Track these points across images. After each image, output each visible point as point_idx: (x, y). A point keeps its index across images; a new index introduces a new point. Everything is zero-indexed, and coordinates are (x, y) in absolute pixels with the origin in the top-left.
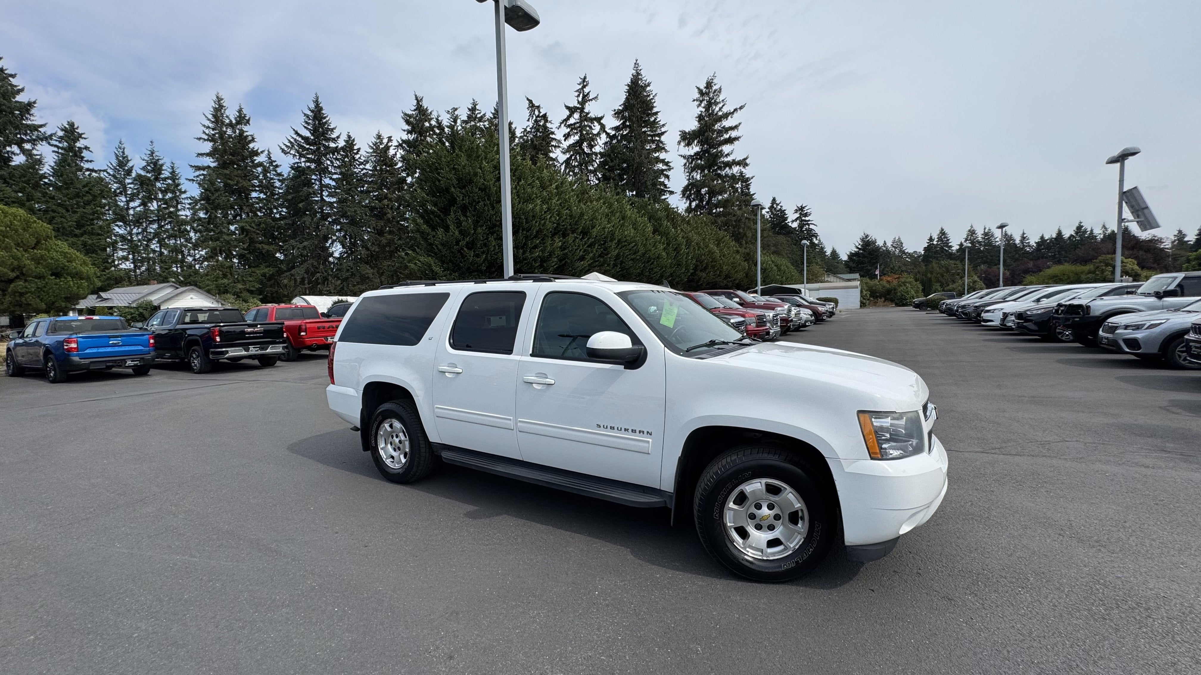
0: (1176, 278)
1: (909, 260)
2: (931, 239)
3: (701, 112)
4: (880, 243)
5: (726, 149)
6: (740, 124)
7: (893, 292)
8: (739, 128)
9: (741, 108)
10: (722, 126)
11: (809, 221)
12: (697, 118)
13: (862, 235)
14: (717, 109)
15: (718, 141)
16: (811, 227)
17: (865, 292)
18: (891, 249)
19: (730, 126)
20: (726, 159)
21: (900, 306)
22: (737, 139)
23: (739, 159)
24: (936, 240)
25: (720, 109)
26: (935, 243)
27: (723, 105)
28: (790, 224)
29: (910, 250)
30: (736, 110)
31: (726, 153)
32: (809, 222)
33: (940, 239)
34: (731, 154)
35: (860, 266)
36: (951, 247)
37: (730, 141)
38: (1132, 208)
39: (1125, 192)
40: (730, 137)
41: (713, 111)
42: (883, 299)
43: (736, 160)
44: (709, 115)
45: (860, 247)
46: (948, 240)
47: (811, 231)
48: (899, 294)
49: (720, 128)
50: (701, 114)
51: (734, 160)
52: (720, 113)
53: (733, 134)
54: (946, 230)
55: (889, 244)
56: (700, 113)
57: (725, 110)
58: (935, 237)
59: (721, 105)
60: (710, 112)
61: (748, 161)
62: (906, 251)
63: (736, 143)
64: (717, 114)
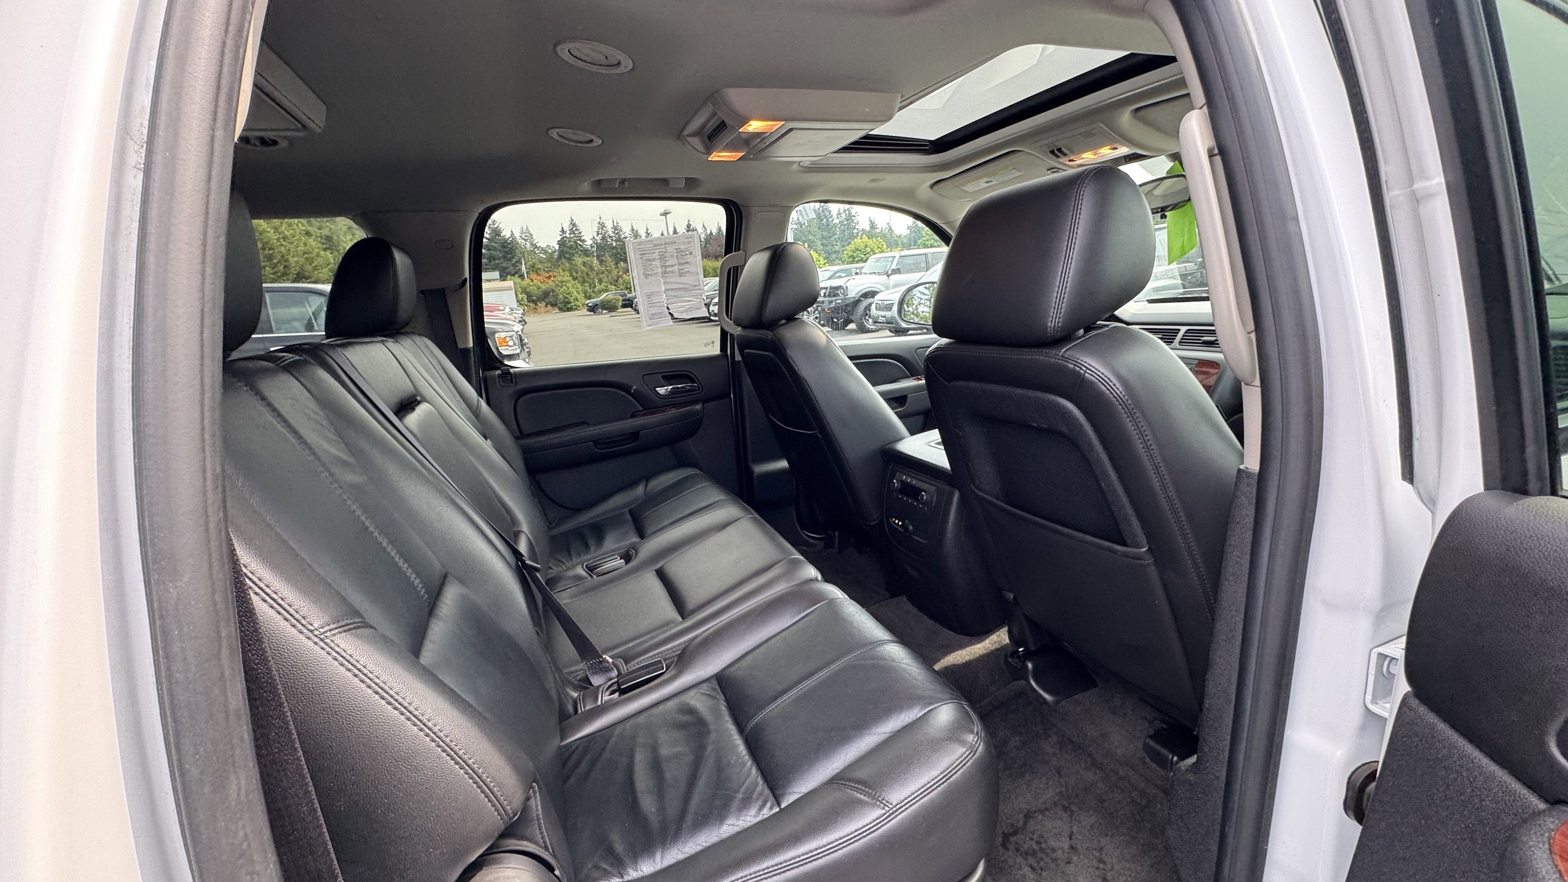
1: (544, 256)
2: (563, 231)
4: (507, 233)
7: (551, 294)
17: (520, 296)
18: (520, 241)
21: (565, 311)
24: (568, 232)
26: (568, 236)
29: (542, 244)
33: (572, 232)
35: (493, 263)
36: (583, 241)
42: (543, 304)
46: (580, 233)
48: (561, 296)
54: (576, 221)
55: (517, 235)
58: (566, 228)
62: (538, 245)
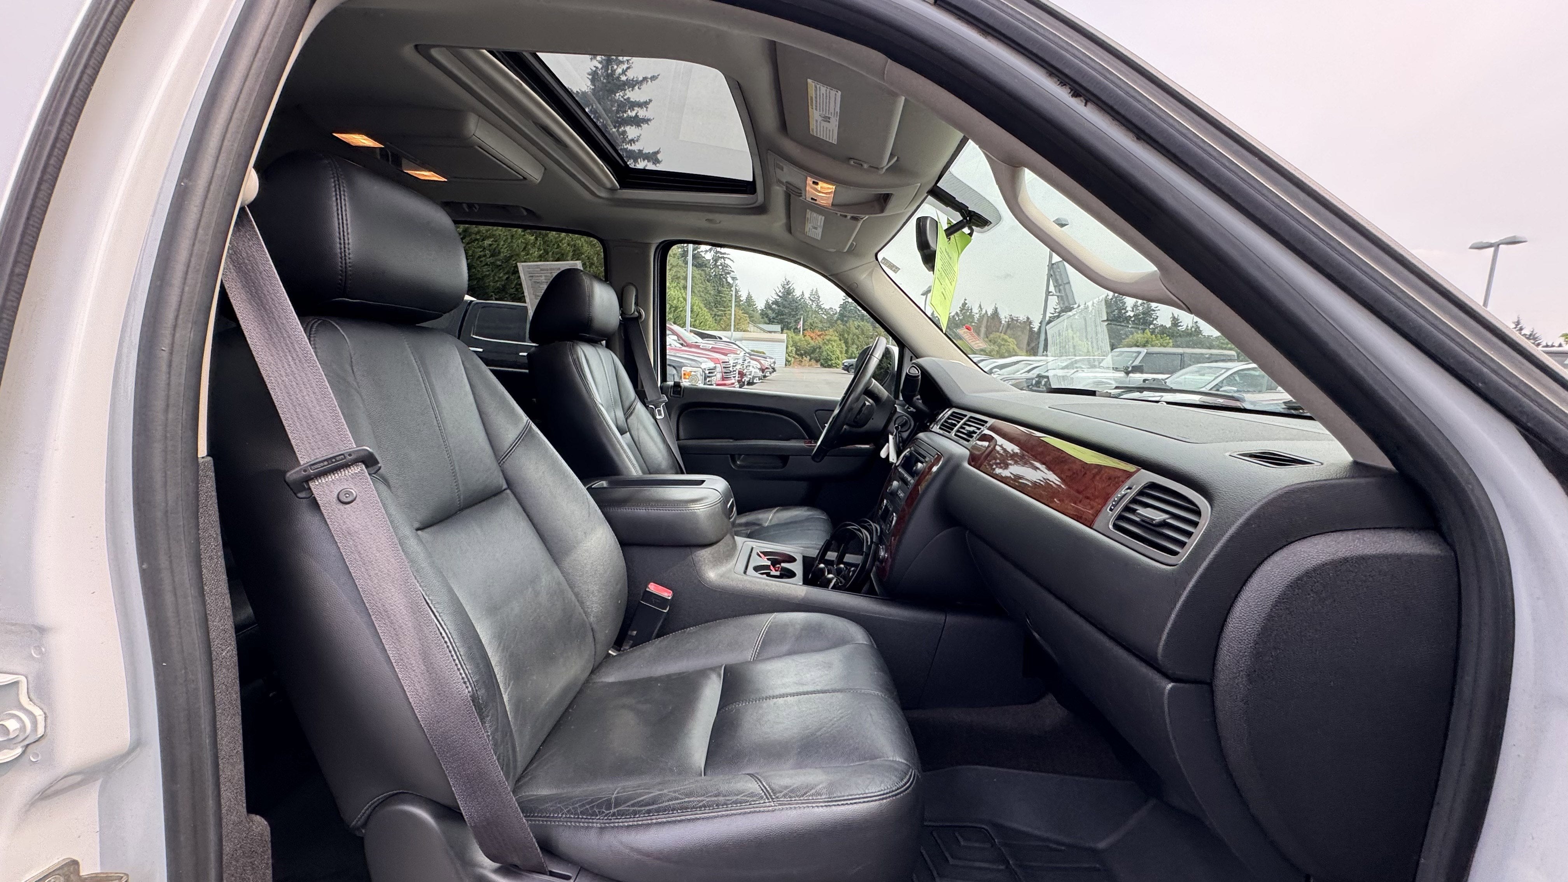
0: (1139, 353)
1: (825, 317)
3: (597, 68)
4: (797, 293)
5: (631, 132)
6: (650, 101)
7: (818, 350)
8: (649, 106)
9: (653, 78)
10: (625, 97)
11: (725, 254)
12: (589, 74)
13: (782, 280)
14: (619, 71)
15: (619, 118)
16: (728, 262)
17: (790, 348)
18: (808, 301)
19: (638, 100)
20: (629, 147)
21: (825, 367)
22: (646, 121)
23: (647, 152)
25: (624, 72)
27: (628, 68)
28: (703, 254)
29: (826, 306)
30: (645, 79)
31: (630, 138)
32: (725, 256)
34: (637, 141)
35: (779, 317)
37: (637, 122)
38: (1056, 281)
39: (1053, 264)
40: (637, 116)
41: (614, 71)
42: (808, 357)
43: (644, 152)
44: (608, 75)
45: (780, 294)
47: (727, 267)
48: (825, 353)
49: (622, 99)
50: (595, 71)
51: (640, 151)
52: (623, 78)
53: (642, 113)
55: (807, 296)
56: (594, 69)
57: (631, 74)
59: (625, 66)
60: (610, 71)
61: (659, 156)
62: (823, 306)
63: (644, 126)
64: (619, 77)
